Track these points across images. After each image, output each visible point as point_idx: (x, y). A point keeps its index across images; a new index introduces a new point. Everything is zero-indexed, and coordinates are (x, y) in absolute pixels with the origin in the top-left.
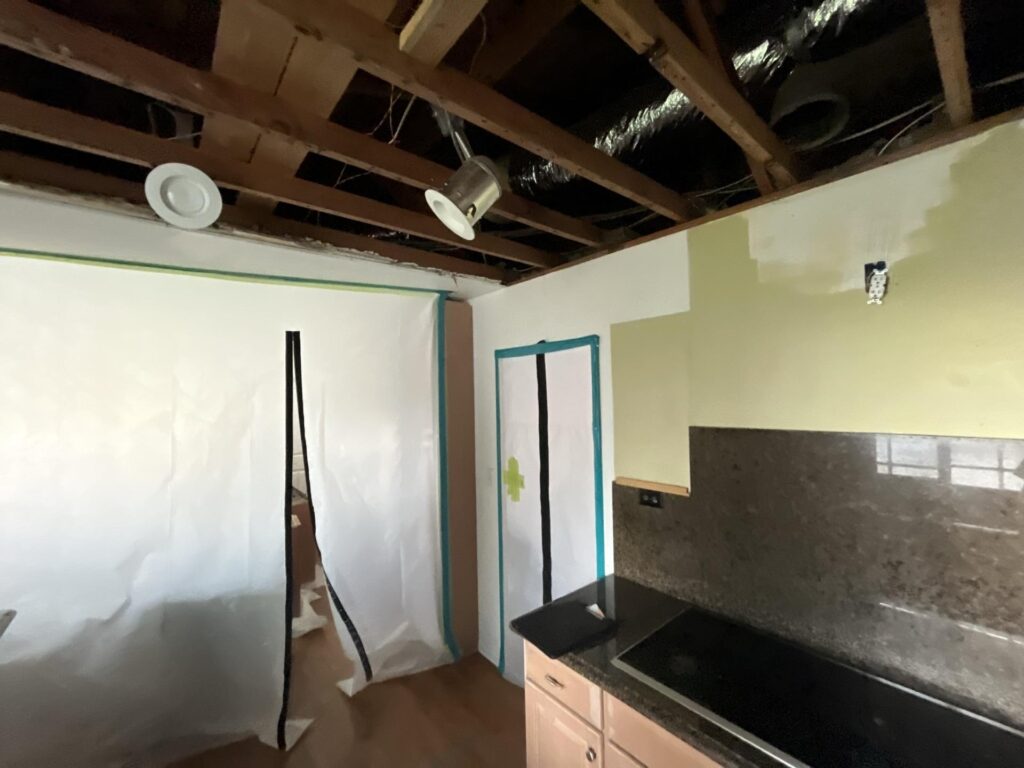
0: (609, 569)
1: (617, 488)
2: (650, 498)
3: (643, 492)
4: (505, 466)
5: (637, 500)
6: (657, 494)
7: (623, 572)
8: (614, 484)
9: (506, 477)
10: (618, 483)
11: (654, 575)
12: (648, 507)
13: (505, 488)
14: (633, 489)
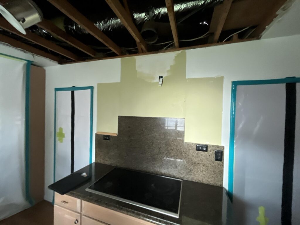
0: (93, 161)
1: (97, 135)
2: (107, 137)
3: (105, 136)
4: (58, 131)
5: (103, 138)
6: (109, 136)
7: (97, 161)
8: (96, 134)
9: (58, 135)
10: (97, 134)
11: (106, 160)
12: (106, 140)
13: (57, 138)
14: (102, 135)
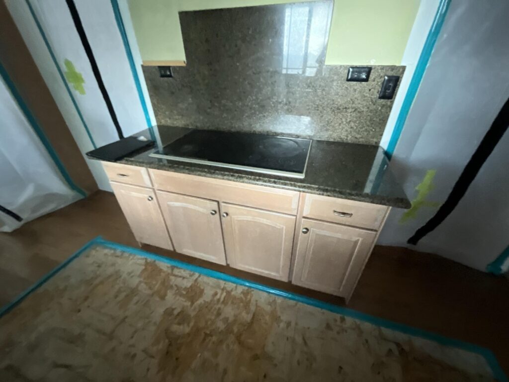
0: (154, 123)
1: (145, 69)
2: (165, 71)
3: (161, 68)
4: (64, 68)
5: (158, 74)
6: (168, 68)
7: (161, 123)
8: (142, 66)
9: (68, 77)
10: (145, 65)
11: (176, 119)
12: (166, 79)
13: (71, 85)
14: (154, 67)
